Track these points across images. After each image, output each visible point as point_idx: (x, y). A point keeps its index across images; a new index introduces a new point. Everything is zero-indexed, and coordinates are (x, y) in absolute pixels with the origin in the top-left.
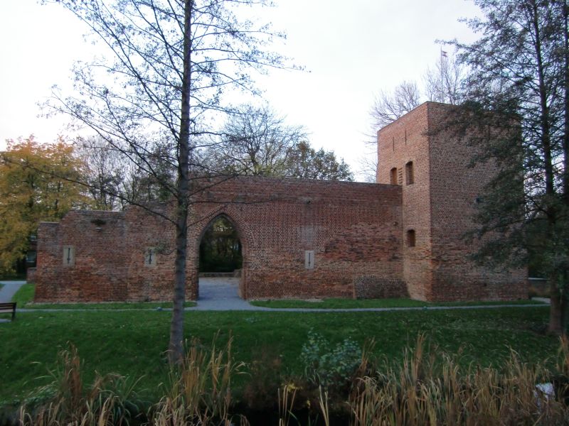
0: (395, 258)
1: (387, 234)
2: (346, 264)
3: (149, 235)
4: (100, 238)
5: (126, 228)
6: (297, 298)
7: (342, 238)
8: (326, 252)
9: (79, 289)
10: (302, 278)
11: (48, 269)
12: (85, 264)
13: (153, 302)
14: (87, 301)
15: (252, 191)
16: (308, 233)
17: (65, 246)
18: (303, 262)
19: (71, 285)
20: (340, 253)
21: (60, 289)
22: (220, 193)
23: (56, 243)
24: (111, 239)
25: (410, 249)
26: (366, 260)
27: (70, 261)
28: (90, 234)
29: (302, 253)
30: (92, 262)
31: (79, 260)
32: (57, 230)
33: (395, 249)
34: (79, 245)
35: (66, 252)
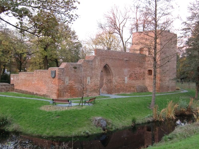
0: (144, 79)
1: (142, 71)
2: (134, 81)
3: (88, 72)
4: (75, 74)
5: (83, 70)
6: (123, 93)
7: (133, 72)
8: (130, 77)
9: (70, 93)
10: (124, 86)
11: (61, 86)
12: (71, 84)
13: (90, 97)
14: (72, 97)
15: (113, 56)
16: (126, 70)
17: (66, 77)
18: (125, 81)
19: (68, 92)
20: (132, 77)
21: (65, 93)
22: (106, 57)
23: (63, 76)
24: (78, 74)
25: (149, 76)
26: (138, 79)
27: (67, 83)
28: (73, 72)
29: (125, 78)
30: (73, 83)
31: (70, 82)
32: (64, 71)
33: (144, 76)
34: (69, 77)
35: (66, 79)
